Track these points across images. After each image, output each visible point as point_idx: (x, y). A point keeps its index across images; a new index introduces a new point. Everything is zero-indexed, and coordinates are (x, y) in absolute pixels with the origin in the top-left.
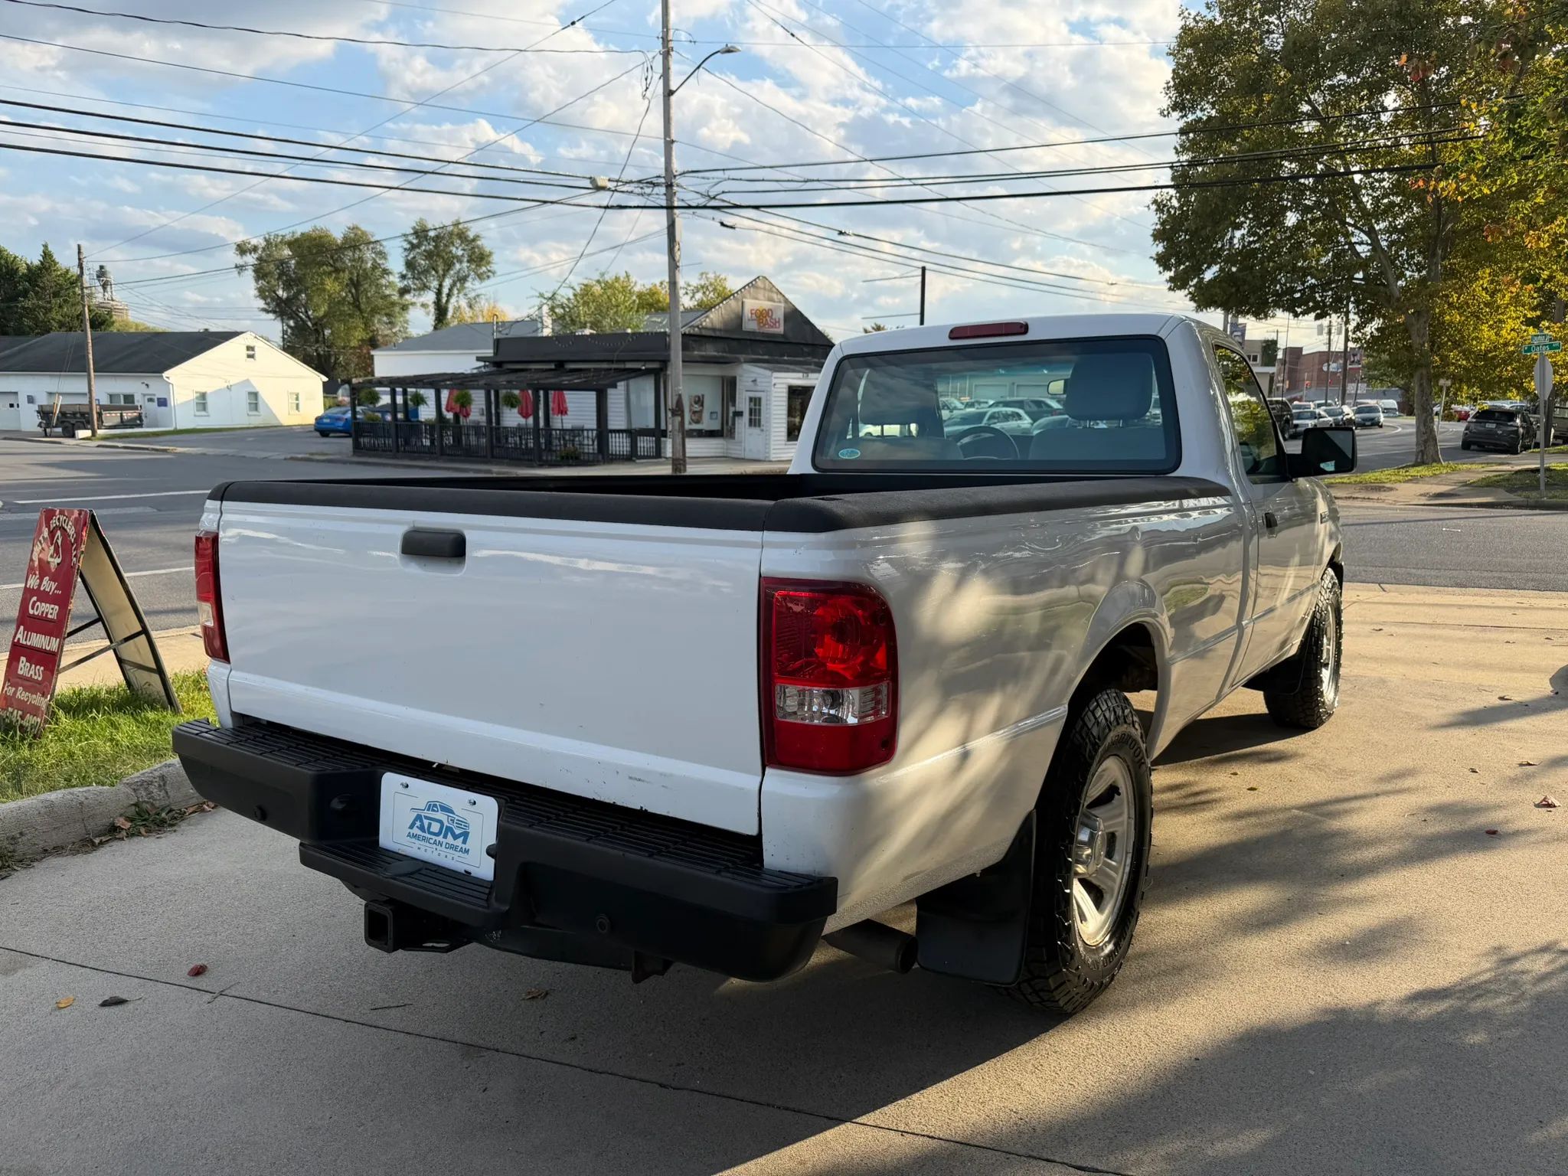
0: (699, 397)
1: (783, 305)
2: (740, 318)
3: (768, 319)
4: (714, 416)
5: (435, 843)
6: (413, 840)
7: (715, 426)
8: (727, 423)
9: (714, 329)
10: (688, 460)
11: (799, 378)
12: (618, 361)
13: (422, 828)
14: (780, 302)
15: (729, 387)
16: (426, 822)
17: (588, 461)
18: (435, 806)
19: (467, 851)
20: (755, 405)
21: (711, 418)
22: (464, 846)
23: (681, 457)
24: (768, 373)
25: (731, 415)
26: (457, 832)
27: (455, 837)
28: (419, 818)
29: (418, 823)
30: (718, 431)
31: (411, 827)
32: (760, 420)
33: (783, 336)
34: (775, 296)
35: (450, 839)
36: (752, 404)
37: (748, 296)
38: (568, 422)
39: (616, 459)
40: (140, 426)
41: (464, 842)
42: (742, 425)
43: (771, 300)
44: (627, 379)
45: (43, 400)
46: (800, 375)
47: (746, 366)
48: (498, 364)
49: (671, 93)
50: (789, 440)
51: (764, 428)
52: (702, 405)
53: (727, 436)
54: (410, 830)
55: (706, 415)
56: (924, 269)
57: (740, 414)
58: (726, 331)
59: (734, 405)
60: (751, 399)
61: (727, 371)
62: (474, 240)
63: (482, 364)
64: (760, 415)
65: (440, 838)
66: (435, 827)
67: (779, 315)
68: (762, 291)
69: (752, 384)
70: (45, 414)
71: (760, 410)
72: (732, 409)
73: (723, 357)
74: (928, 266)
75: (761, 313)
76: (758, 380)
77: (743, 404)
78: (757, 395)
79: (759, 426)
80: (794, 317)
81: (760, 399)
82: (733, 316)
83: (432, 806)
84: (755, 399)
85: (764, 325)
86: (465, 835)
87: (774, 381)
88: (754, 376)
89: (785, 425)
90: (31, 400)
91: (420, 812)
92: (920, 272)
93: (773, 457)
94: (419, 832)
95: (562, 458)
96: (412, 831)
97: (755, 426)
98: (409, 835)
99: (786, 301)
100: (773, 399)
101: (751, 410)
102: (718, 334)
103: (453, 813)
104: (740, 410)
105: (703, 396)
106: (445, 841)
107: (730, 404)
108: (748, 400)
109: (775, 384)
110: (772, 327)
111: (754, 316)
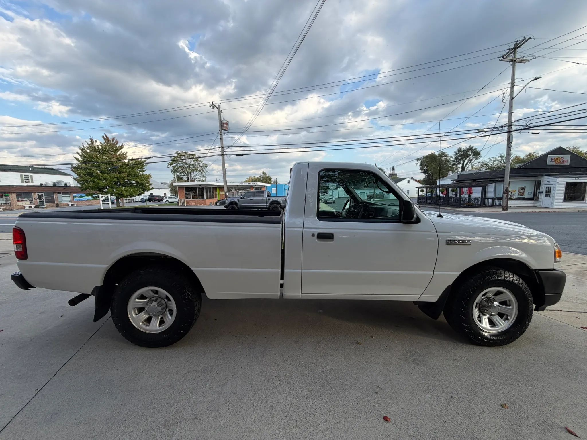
0: (523, 188)
2: (546, 161)
3: (561, 161)
4: (530, 193)
7: (530, 196)
8: (536, 195)
11: (572, 180)
12: (491, 179)
14: (569, 154)
15: (538, 184)
17: (476, 206)
20: (549, 189)
21: (528, 194)
23: (506, 206)
24: (556, 178)
25: (538, 193)
30: (531, 198)
33: (569, 165)
34: (566, 153)
36: (547, 190)
37: (551, 154)
38: (473, 196)
39: (487, 206)
40: (384, 198)
42: (542, 197)
43: (564, 154)
44: (495, 183)
45: (368, 194)
46: (574, 179)
47: (546, 177)
48: (457, 181)
49: (513, 99)
50: (564, 201)
51: (552, 197)
52: (524, 190)
53: (535, 200)
55: (526, 193)
57: (542, 192)
59: (539, 190)
60: (547, 188)
61: (538, 179)
62: (474, 150)
63: (453, 182)
64: (550, 193)
67: (568, 159)
68: (559, 152)
69: (548, 182)
70: (368, 196)
71: (550, 191)
72: (538, 191)
73: (535, 175)
75: (558, 159)
76: (551, 181)
77: (543, 189)
79: (550, 196)
81: (551, 187)
82: (542, 161)
84: (549, 187)
85: (558, 163)
88: (549, 180)
89: (563, 196)
90: (367, 194)
93: (554, 207)
95: (467, 205)
97: (548, 196)
99: (572, 153)
100: (559, 187)
101: (546, 192)
105: (525, 187)
108: (545, 188)
109: (558, 182)
110: (563, 163)
111: (553, 160)
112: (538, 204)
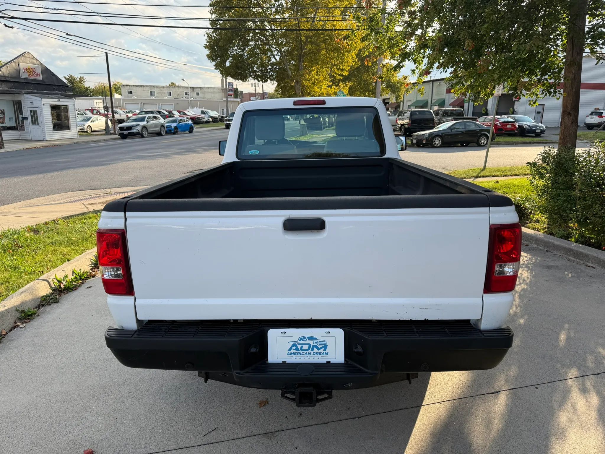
1: (40, 66)
2: (18, 71)
3: (34, 73)
4: (11, 120)
5: (306, 354)
6: (292, 355)
7: (13, 124)
8: (19, 123)
9: (5, 77)
10: (4, 142)
11: (55, 101)
13: (297, 349)
14: (38, 65)
15: (18, 106)
16: (299, 347)
18: (305, 338)
19: (327, 354)
20: (34, 114)
21: (10, 121)
22: (325, 352)
24: (39, 99)
25: (20, 119)
26: (320, 347)
27: (319, 349)
28: (294, 345)
29: (294, 348)
30: (15, 127)
31: (290, 350)
32: (38, 121)
33: (42, 81)
34: (35, 62)
35: (315, 350)
36: (32, 114)
37: (21, 61)
41: (325, 350)
42: (28, 123)
43: (33, 64)
46: (56, 100)
47: (25, 95)
50: (54, 131)
51: (41, 125)
52: (4, 115)
53: (20, 129)
54: (289, 352)
55: (7, 119)
56: (106, 53)
57: (26, 118)
58: (11, 77)
59: (22, 114)
60: (31, 111)
61: (16, 98)
64: (37, 119)
65: (310, 351)
66: (306, 347)
67: (39, 71)
68: (28, 59)
69: (31, 104)
71: (37, 116)
72: (21, 117)
73: (13, 91)
74: (108, 52)
75: (29, 70)
76: (34, 102)
77: (26, 113)
78: (34, 109)
79: (38, 124)
80: (46, 71)
81: (36, 111)
82: (14, 71)
83: (301, 339)
84: (34, 111)
85: (32, 76)
86: (325, 347)
87: (43, 103)
88: (31, 100)
89: (51, 124)
91: (295, 343)
92: (105, 54)
93: (48, 138)
94: (295, 351)
96: (290, 352)
97: (35, 124)
98: (288, 354)
99: (41, 64)
100: (44, 111)
101: (32, 116)
102: (7, 79)
103: (316, 339)
104: (26, 116)
105: (4, 110)
106: (312, 352)
107: (19, 113)
108: (29, 112)
109: (43, 104)
110: (36, 77)
111: (25, 71)
112: (24, 135)
